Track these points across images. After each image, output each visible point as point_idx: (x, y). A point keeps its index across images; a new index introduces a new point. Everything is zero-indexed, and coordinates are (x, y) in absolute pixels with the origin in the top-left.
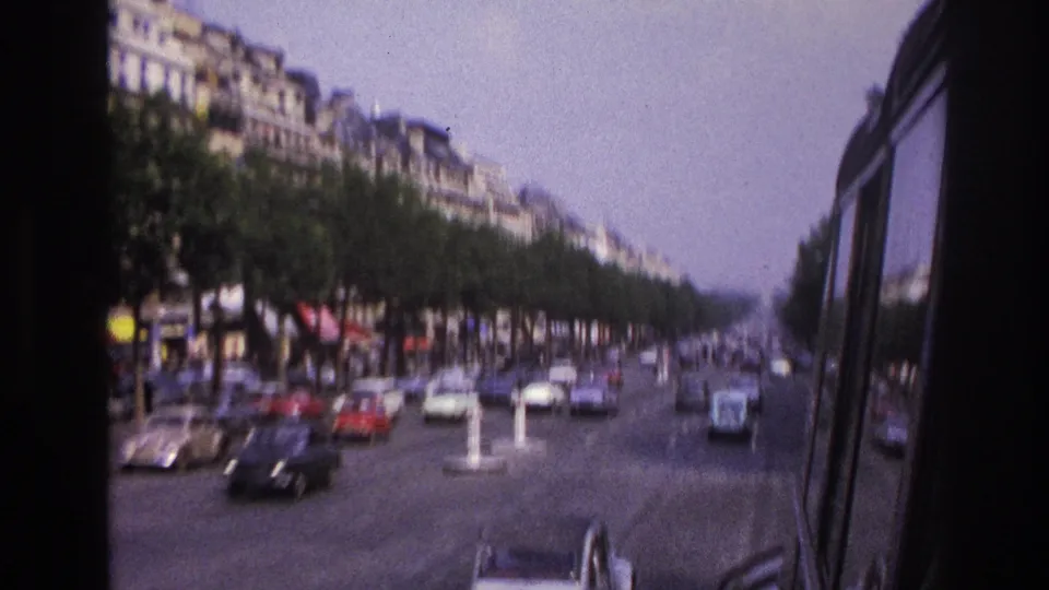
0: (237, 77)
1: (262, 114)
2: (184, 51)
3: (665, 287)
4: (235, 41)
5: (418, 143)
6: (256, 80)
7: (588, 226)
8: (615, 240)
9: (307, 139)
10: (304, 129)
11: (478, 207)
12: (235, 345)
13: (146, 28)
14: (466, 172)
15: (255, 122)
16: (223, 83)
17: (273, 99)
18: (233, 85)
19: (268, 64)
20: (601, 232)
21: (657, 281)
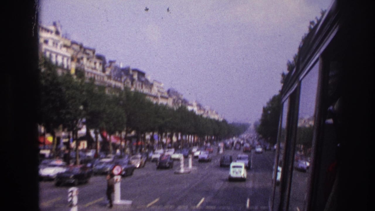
0: (82, 58)
1: (90, 70)
2: (67, 51)
3: (217, 122)
4: (81, 46)
5: (136, 77)
6: (88, 59)
7: (190, 102)
8: (199, 106)
9: (103, 77)
10: (102, 74)
11: (156, 97)
12: (84, 144)
13: (57, 44)
14: (151, 86)
15: (88, 73)
16: (78, 61)
17: (93, 65)
18: (81, 61)
19: (91, 53)
20: (195, 104)
21: (214, 120)
